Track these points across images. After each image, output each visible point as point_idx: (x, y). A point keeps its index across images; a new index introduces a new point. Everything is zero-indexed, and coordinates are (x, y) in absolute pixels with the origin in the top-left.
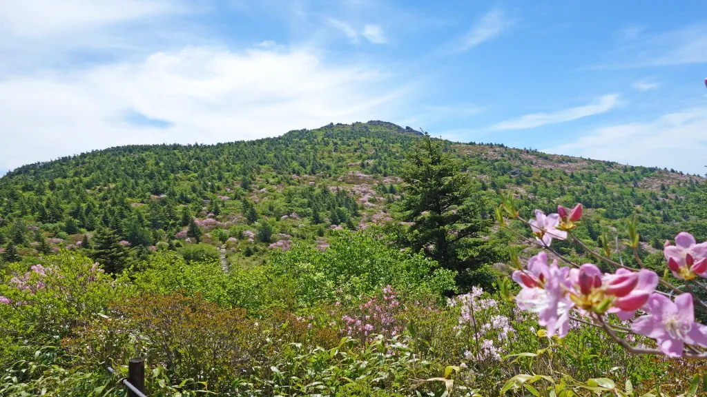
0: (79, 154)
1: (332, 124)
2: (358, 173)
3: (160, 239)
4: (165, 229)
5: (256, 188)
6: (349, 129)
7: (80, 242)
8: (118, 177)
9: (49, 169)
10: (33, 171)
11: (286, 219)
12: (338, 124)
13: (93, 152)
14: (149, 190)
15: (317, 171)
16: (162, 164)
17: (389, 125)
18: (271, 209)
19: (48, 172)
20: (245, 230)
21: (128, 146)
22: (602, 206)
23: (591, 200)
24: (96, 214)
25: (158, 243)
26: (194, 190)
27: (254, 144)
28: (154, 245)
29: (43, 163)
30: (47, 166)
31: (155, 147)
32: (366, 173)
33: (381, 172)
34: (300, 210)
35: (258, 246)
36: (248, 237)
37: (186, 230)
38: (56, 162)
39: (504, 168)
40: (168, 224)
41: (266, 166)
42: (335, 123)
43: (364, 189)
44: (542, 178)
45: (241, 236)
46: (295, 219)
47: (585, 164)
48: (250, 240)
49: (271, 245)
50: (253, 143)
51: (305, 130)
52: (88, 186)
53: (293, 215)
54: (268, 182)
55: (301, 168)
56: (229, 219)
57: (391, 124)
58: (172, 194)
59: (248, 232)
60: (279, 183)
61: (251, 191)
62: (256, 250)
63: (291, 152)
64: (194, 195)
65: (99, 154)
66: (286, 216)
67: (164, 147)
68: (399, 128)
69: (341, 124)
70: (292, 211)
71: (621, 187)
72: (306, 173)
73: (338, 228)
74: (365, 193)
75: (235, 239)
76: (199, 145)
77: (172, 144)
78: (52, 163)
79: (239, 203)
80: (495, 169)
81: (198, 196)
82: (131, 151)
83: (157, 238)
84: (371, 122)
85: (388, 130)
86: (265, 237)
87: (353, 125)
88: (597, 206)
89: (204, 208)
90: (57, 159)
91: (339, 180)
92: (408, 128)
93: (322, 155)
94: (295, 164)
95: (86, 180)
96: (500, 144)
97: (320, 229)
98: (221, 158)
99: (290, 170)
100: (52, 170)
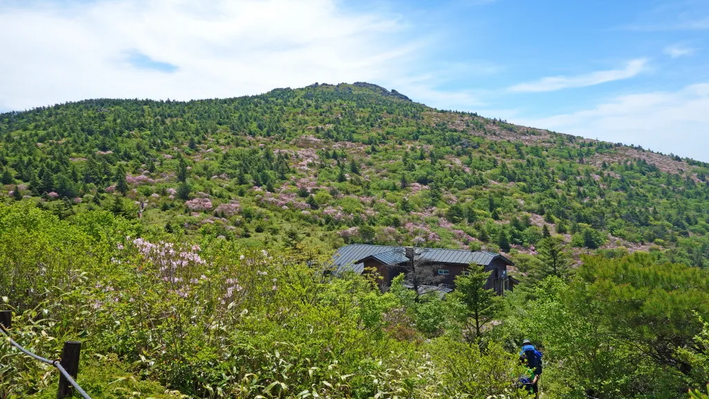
0: (54, 105)
1: (317, 83)
2: (312, 138)
3: (89, 192)
4: (97, 184)
5: (203, 148)
6: (332, 90)
7: (11, 192)
8: (73, 132)
9: (23, 118)
10: (7, 120)
11: (215, 178)
12: (324, 84)
13: (67, 103)
14: (97, 146)
15: (272, 133)
16: (119, 121)
17: (375, 87)
18: (205, 168)
19: (21, 121)
20: (169, 187)
21: (101, 99)
22: (525, 181)
23: (515, 174)
24: (36, 167)
25: (85, 196)
26: (139, 147)
27: (226, 103)
28: (82, 197)
29: (17, 112)
30: (21, 115)
31: (127, 101)
32: (319, 138)
33: (332, 137)
34: (231, 171)
35: (176, 203)
36: (170, 194)
37: (114, 185)
38: (30, 112)
39: (453, 139)
40: (101, 178)
41: (225, 126)
42: (320, 84)
43: (309, 153)
44: (488, 150)
45: (164, 193)
46: (224, 179)
47: (548, 137)
48: (171, 196)
49: (188, 202)
50: (225, 101)
51: (289, 88)
52: (42, 140)
53: (223, 176)
54: (218, 142)
55: (257, 129)
56: (162, 177)
57: (377, 86)
58: (118, 151)
59: (171, 189)
60: (228, 144)
61: (197, 150)
62: (172, 206)
63: (257, 112)
64: (137, 153)
65: (72, 106)
66: (216, 176)
67: (136, 101)
68: (384, 91)
69: (326, 85)
70: (222, 172)
71: (561, 163)
72: (261, 135)
73: (258, 189)
74: (308, 156)
75: (158, 195)
76: (171, 101)
77: (145, 99)
78: (26, 113)
79: (177, 162)
80: (445, 139)
81: (141, 154)
82: (102, 105)
83: (86, 190)
84: (357, 84)
85: (372, 93)
86: (184, 195)
87: (338, 86)
88: (519, 180)
89: (143, 165)
90: (32, 109)
91: (291, 143)
92: (393, 91)
93: (287, 117)
94: (254, 126)
95: (42, 133)
96: (474, 112)
97: (241, 190)
98: (185, 116)
99: (247, 131)
100: (25, 120)
